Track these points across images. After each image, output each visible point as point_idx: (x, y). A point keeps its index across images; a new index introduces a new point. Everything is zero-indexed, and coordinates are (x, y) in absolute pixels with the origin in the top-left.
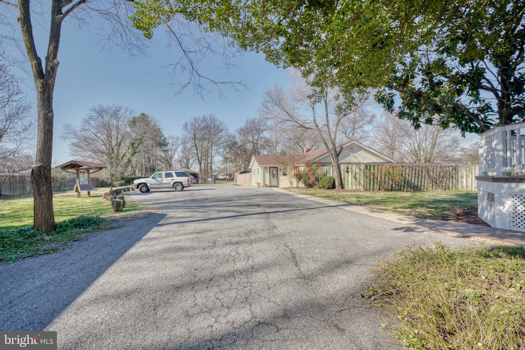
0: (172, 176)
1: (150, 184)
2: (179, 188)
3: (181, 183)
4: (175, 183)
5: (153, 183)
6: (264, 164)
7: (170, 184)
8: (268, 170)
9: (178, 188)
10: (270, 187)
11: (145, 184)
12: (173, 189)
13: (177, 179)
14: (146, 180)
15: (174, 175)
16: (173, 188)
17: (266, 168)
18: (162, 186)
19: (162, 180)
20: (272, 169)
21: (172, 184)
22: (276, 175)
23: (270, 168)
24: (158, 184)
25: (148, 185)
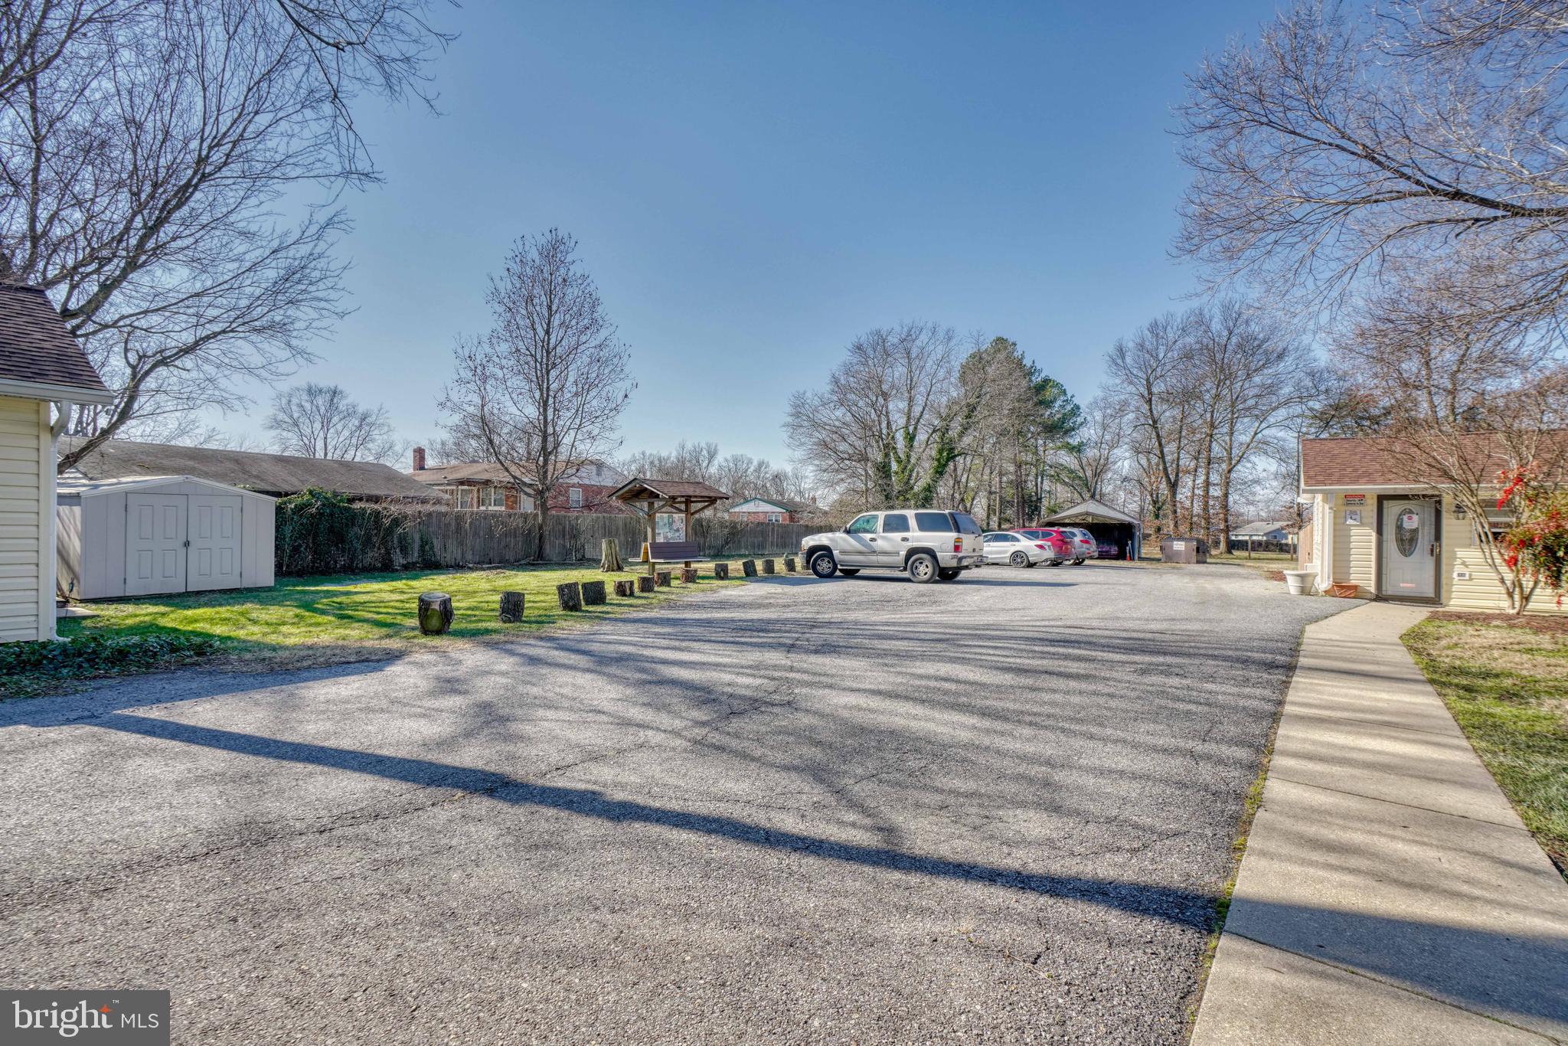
0: (907, 529)
1: (843, 552)
2: (925, 570)
3: (931, 553)
4: (912, 552)
5: (848, 548)
6: (1339, 482)
7: (898, 553)
8: (1370, 509)
9: (922, 569)
10: (1380, 598)
11: (827, 551)
12: (906, 574)
13: (918, 537)
14: (831, 540)
15: (913, 523)
16: (905, 569)
17: (1353, 500)
18: (874, 558)
19: (873, 540)
20: (1392, 509)
21: (903, 553)
22: (1425, 539)
23: (1382, 499)
24: (861, 553)
25: (836, 553)
